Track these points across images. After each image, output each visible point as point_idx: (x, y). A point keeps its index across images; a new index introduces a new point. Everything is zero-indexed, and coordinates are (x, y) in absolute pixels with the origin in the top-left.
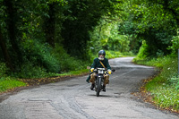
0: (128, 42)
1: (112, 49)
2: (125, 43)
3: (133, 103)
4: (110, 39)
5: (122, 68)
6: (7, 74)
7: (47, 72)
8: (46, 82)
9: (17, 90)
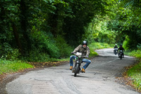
0: (115, 36)
1: (102, 41)
2: (112, 37)
3: (118, 85)
4: (100, 33)
5: (109, 57)
6: (19, 58)
7: (50, 57)
8: (49, 66)
9: (26, 71)
